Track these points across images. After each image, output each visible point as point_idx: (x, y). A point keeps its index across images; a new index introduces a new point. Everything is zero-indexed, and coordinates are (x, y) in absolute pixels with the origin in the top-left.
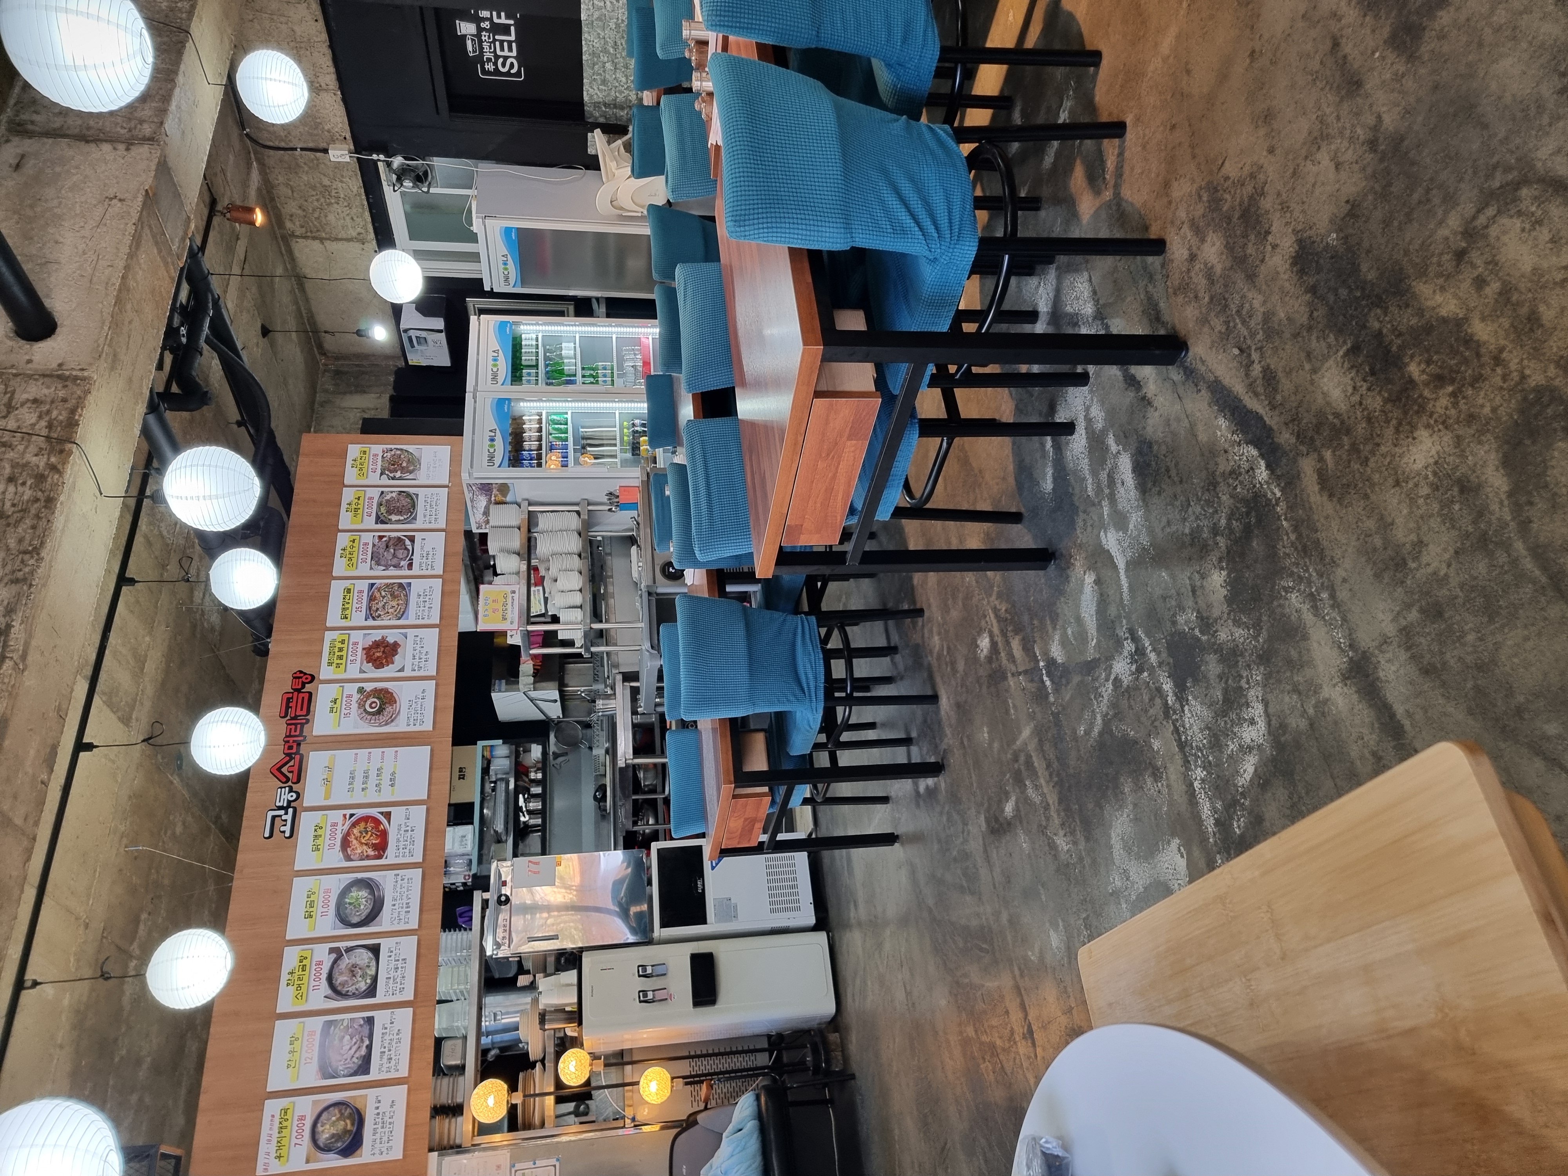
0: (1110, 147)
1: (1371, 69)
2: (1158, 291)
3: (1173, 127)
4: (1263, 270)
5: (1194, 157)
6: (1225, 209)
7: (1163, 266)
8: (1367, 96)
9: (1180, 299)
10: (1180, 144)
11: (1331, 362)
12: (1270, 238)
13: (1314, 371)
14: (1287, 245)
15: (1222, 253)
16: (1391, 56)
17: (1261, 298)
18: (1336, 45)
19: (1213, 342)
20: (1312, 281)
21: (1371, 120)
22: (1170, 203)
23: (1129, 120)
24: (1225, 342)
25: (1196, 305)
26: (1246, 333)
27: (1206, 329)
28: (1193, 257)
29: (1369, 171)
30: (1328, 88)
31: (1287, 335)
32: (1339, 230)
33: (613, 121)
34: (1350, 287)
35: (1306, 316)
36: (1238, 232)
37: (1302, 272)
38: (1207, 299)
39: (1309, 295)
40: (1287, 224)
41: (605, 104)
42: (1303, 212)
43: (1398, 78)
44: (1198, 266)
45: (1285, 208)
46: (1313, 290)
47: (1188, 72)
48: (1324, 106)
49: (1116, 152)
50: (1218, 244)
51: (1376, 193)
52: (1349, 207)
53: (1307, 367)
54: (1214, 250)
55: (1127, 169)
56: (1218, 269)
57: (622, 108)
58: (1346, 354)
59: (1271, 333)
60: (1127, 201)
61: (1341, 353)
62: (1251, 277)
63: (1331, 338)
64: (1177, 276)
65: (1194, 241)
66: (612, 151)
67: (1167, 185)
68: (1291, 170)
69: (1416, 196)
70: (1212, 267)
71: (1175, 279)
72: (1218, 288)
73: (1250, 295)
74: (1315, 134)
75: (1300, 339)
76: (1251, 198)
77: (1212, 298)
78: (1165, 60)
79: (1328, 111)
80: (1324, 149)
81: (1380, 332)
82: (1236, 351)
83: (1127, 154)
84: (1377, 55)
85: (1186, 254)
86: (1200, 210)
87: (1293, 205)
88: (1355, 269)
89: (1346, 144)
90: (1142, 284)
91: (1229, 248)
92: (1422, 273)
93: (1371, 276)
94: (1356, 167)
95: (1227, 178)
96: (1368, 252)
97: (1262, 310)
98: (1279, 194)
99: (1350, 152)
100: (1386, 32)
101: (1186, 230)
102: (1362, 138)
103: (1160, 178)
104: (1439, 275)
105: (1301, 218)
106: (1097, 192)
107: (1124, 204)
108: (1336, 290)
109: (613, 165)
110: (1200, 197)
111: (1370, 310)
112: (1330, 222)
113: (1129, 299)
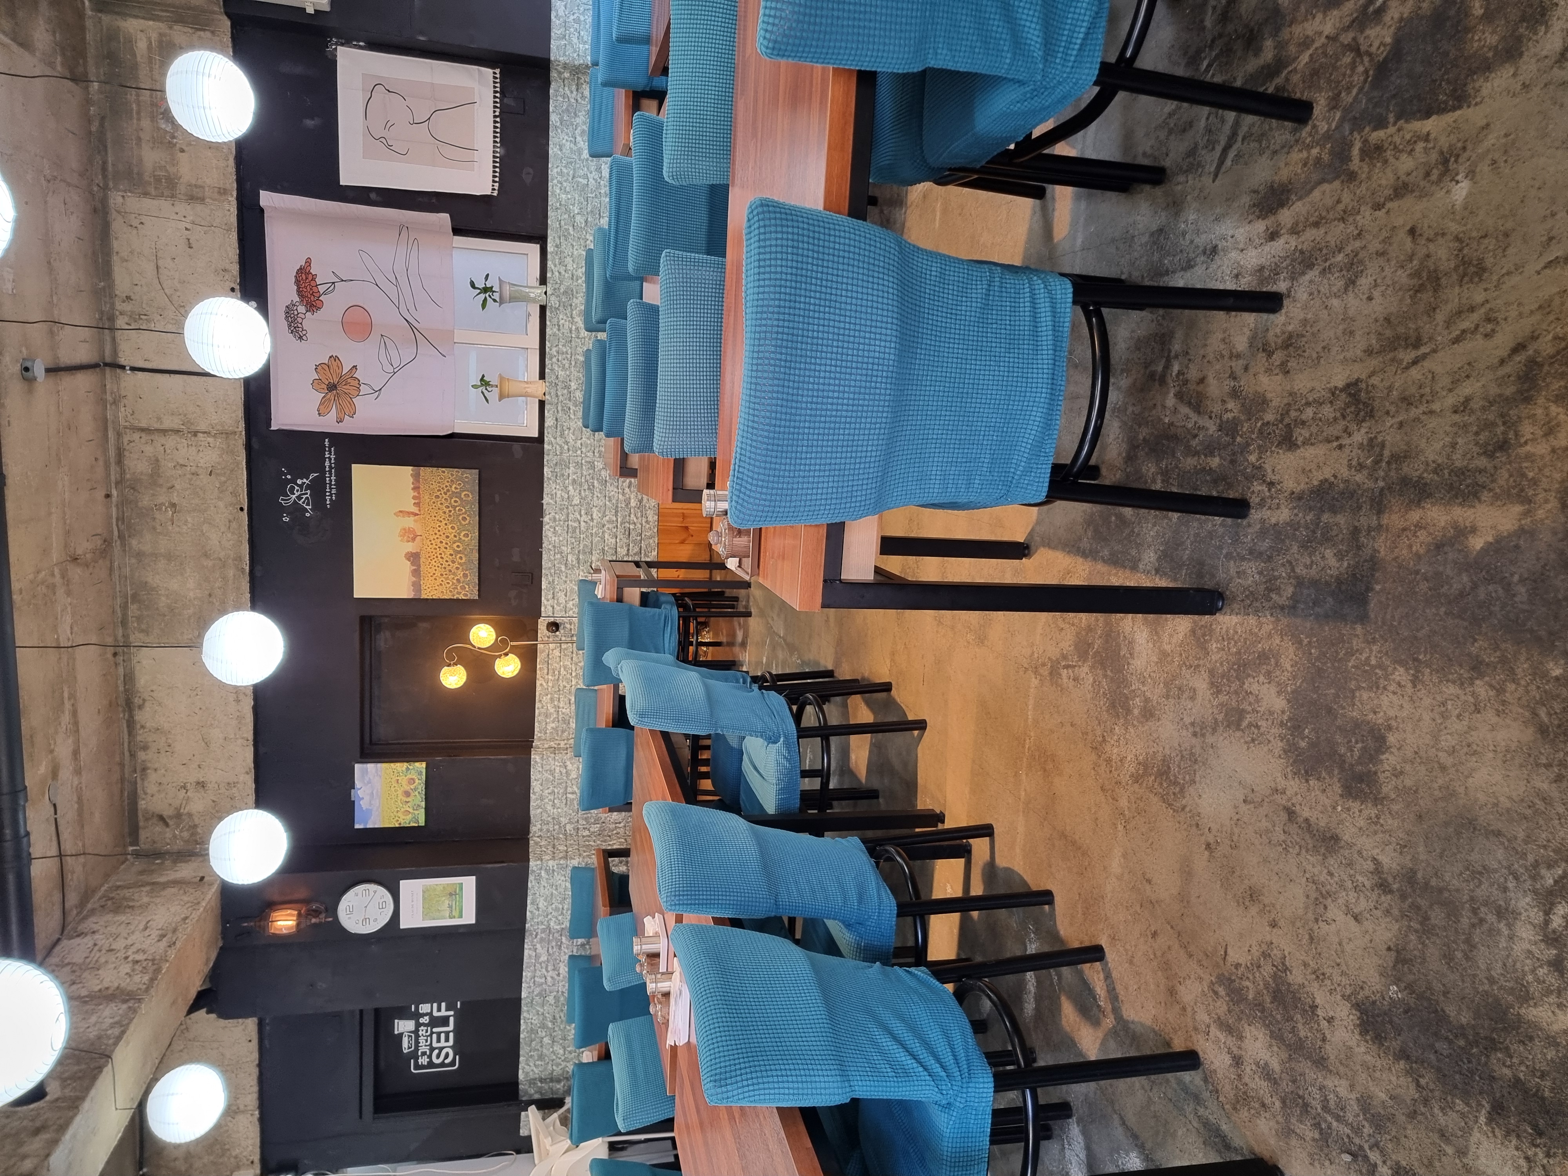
0: (1092, 972)
1: (1340, 822)
2: (1212, 1112)
3: (1155, 934)
4: (1330, 1050)
5: (1191, 956)
6: (1250, 997)
7: (1205, 1080)
8: (1350, 846)
9: (1244, 1114)
10: (1169, 948)
11: (1476, 1135)
12: (1319, 1012)
13: (1462, 1153)
14: (1345, 1014)
15: (1271, 1046)
16: (1355, 806)
17: (1344, 1083)
18: (1291, 814)
19: (1311, 1155)
20: (1396, 1044)
21: (1370, 866)
22: (1184, 1009)
23: (1104, 942)
24: (1326, 1151)
25: (1267, 1115)
26: (1347, 1131)
27: (1294, 1142)
28: (1238, 1061)
29: (1395, 912)
30: (1304, 851)
31: (1401, 1118)
32: (1397, 981)
33: (549, 1096)
34: (1447, 1038)
35: (1412, 1086)
36: (1279, 1017)
37: (1379, 1039)
38: (1278, 1104)
39: (1402, 1062)
40: (1331, 992)
41: (541, 1080)
42: (1343, 973)
43: (1374, 821)
44: (1248, 1069)
45: (1320, 976)
46: (1403, 1055)
47: (1149, 881)
48: (1309, 867)
49: (1102, 976)
50: (1261, 1036)
51: (1416, 931)
52: (1393, 954)
53: (1450, 1150)
54: (1258, 1044)
55: (1119, 989)
56: (1275, 1065)
57: (559, 1081)
58: (1490, 1120)
59: (1379, 1122)
60: (1133, 1022)
61: (1482, 1120)
62: (1321, 1062)
63: (1460, 1105)
64: (1228, 1087)
65: (1231, 1041)
66: (547, 1127)
67: (1172, 992)
68: (1307, 937)
69: (1465, 921)
70: (1266, 1064)
71: (1228, 1091)
72: (1286, 1086)
73: (1330, 1083)
74: (1314, 895)
75: (1420, 1117)
76: (1275, 977)
77: (1284, 1102)
78: (1119, 878)
79: (1316, 871)
80: (1331, 906)
81: (1518, 1080)
82: (1347, 1158)
83: (1115, 974)
84: (1339, 808)
85: (1228, 1060)
86: (1221, 1007)
87: (1328, 971)
88: (1442, 1018)
89: (1352, 895)
90: (1189, 1109)
91: (1277, 1036)
92: (1525, 997)
93: (1465, 1018)
94: (1378, 913)
95: (1237, 966)
96: (1445, 993)
97: (1353, 1096)
98: (1306, 965)
99: (1362, 900)
100: (1338, 789)
101: (1214, 1031)
102: (1368, 884)
103: (1162, 987)
104: (1548, 992)
105: (1345, 981)
106: (1096, 1023)
107: (1132, 1026)
108: (1432, 1046)
109: (547, 1141)
110: (1216, 993)
111: (1487, 1056)
112: (1381, 974)
113: (1180, 1133)
